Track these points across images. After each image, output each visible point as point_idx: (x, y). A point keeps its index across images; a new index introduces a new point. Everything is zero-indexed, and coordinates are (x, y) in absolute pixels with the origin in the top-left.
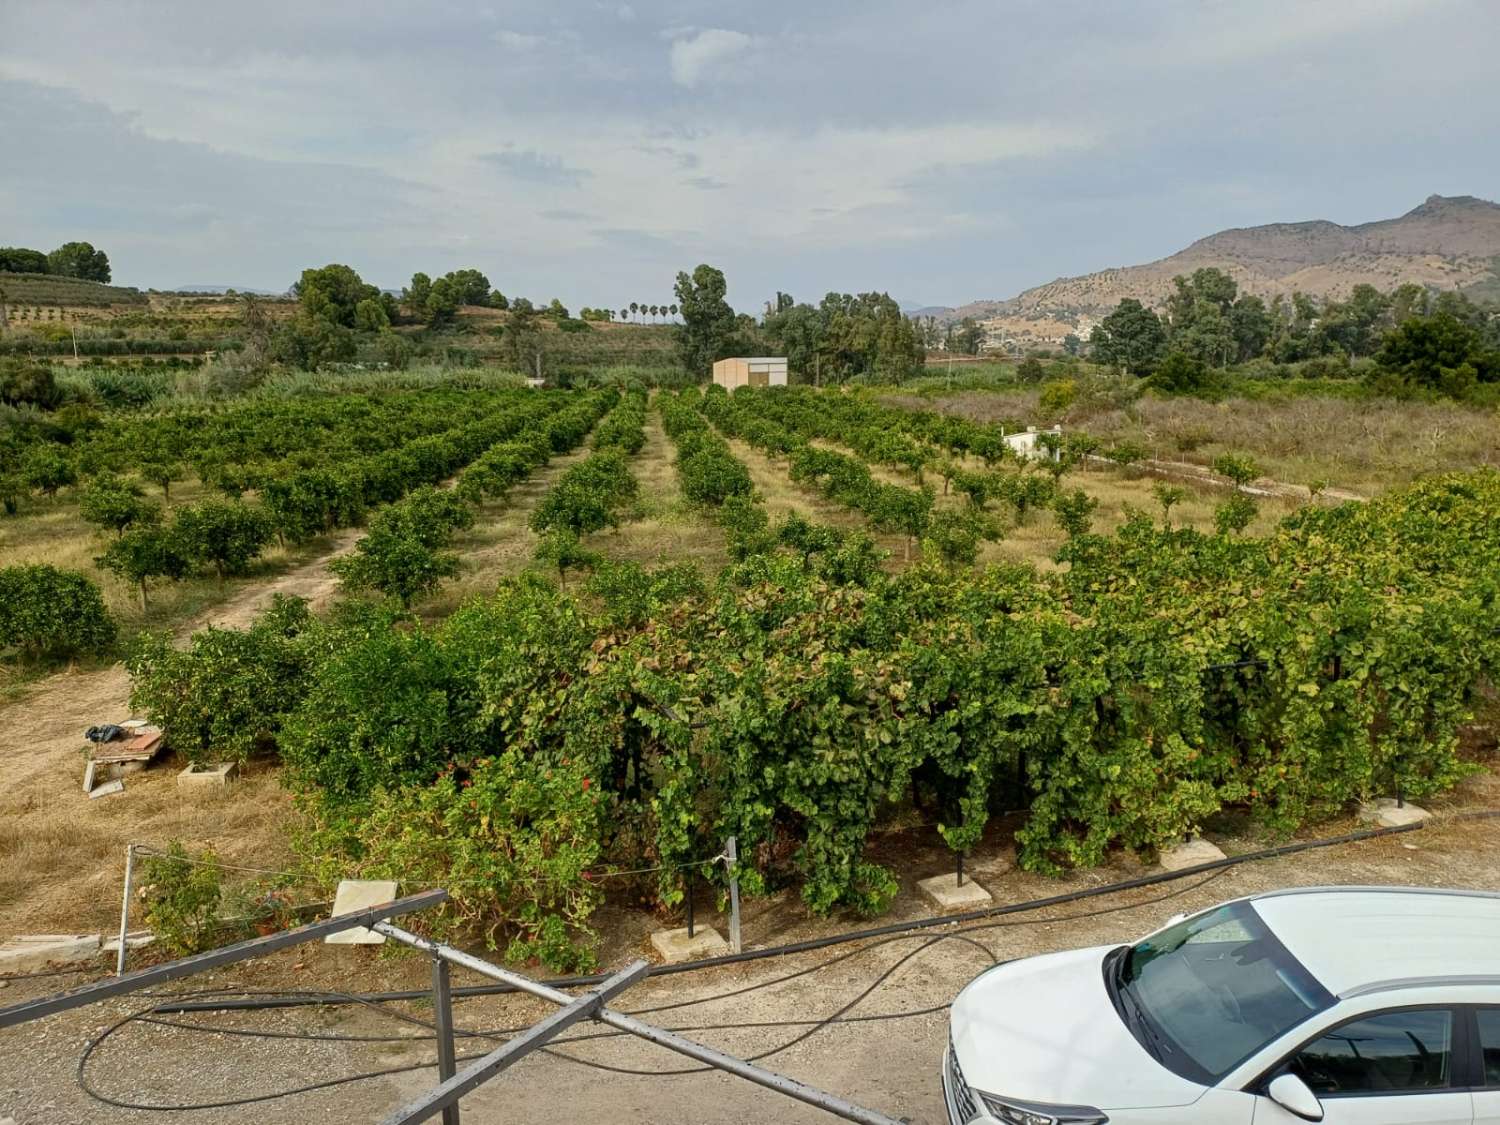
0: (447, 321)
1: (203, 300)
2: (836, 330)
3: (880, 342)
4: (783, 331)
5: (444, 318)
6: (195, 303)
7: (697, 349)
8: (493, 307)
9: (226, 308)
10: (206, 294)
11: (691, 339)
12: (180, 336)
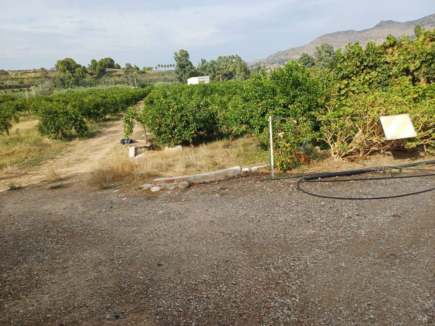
0: (103, 73)
1: (26, 72)
2: (222, 67)
3: (237, 69)
4: (207, 68)
5: (102, 73)
6: (23, 73)
7: (182, 75)
8: (116, 68)
9: (34, 74)
10: (26, 70)
11: (180, 72)
12: (22, 83)
